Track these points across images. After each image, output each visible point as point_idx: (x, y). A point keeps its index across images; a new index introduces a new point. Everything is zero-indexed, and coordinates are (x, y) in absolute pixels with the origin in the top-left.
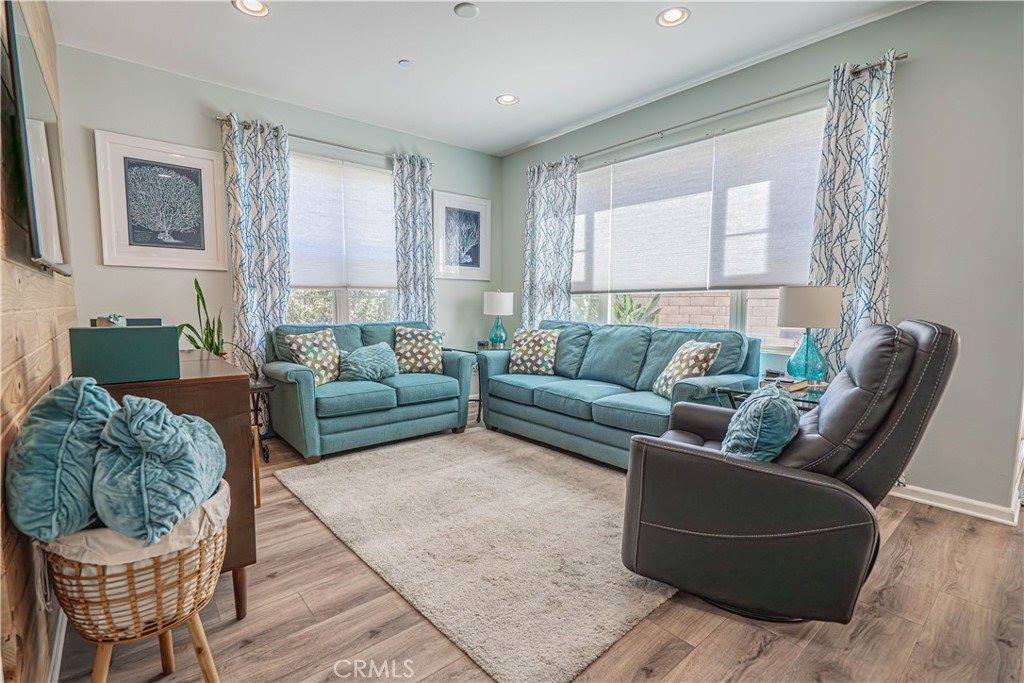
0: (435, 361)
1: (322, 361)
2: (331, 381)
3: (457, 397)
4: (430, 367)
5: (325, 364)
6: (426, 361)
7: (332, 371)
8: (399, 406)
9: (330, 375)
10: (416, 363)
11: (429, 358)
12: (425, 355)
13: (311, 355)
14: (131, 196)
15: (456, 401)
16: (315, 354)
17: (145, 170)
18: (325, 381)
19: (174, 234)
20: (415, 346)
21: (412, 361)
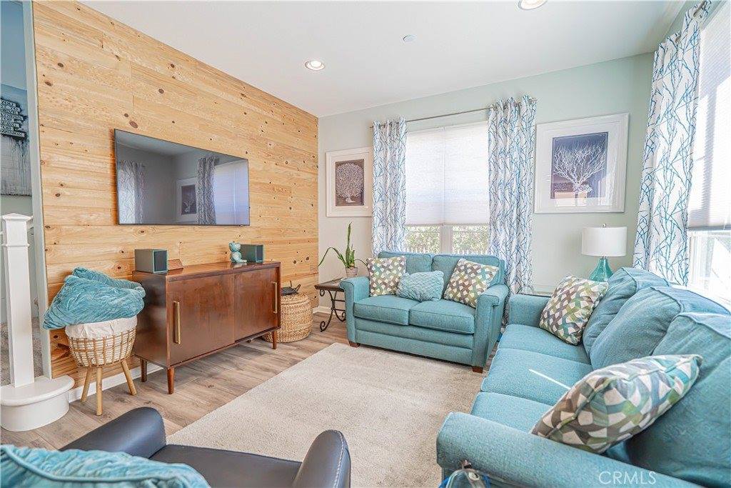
0: (472, 295)
1: (384, 279)
2: (390, 294)
3: (473, 334)
4: (467, 300)
5: (386, 281)
6: (465, 293)
7: (391, 287)
8: (410, 325)
9: (389, 290)
10: (457, 293)
11: (468, 291)
12: (466, 288)
13: (377, 273)
14: (337, 182)
15: (471, 338)
16: (381, 273)
17: (343, 166)
18: (384, 293)
19: (352, 198)
20: (462, 278)
21: (455, 290)
